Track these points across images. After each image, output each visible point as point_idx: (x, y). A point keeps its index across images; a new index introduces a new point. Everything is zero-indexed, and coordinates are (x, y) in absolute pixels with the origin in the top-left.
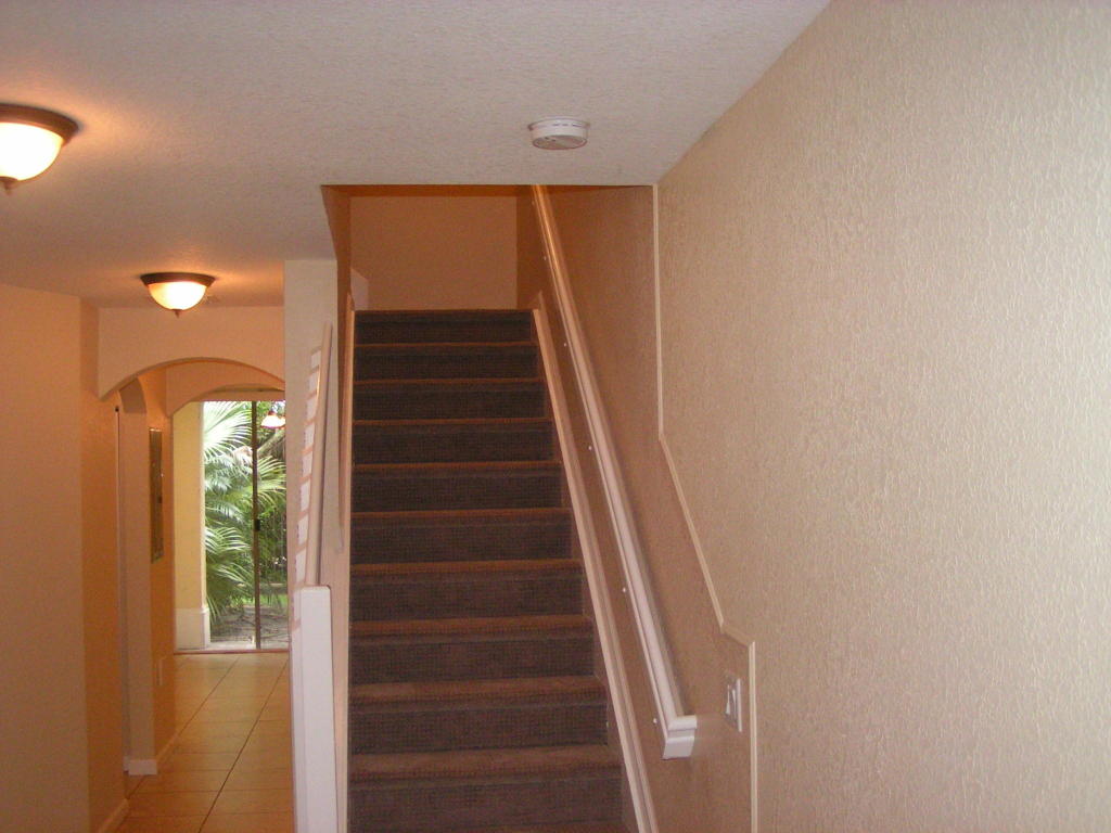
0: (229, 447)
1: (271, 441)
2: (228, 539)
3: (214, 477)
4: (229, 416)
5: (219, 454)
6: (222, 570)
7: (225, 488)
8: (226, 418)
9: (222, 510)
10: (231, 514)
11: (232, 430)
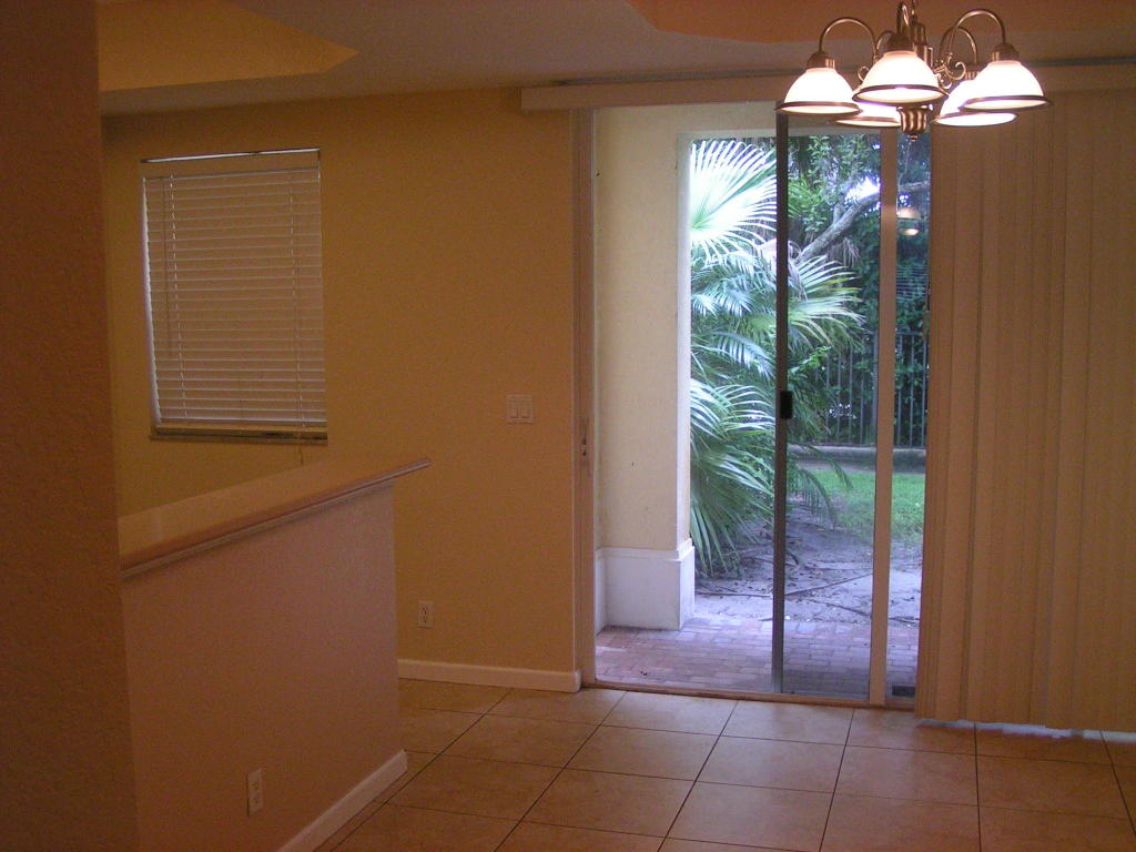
0: (750, 237)
1: (826, 235)
2: (740, 408)
3: (720, 288)
4: (751, 184)
5: (730, 248)
6: (728, 464)
7: (738, 311)
8: (744, 188)
9: (733, 352)
10: (748, 358)
11: (755, 208)
